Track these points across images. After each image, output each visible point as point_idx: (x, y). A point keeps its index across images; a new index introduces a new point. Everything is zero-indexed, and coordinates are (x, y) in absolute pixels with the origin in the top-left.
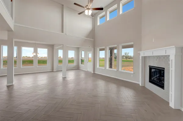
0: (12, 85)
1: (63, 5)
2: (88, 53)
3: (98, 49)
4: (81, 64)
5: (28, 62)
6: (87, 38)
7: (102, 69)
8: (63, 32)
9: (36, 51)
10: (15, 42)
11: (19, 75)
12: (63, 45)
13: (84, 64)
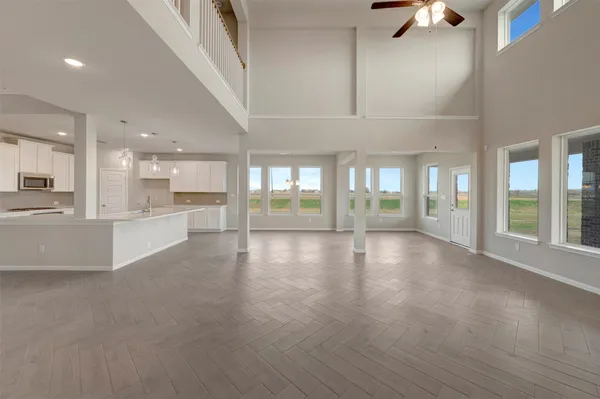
0: (246, 253)
1: (355, 29)
2: (453, 173)
3: (502, 155)
4: (428, 214)
5: (281, 201)
6: (440, 117)
7: (523, 243)
8: (354, 111)
9: (295, 176)
10: (251, 156)
11: (264, 231)
12: (355, 151)
13: (436, 216)
